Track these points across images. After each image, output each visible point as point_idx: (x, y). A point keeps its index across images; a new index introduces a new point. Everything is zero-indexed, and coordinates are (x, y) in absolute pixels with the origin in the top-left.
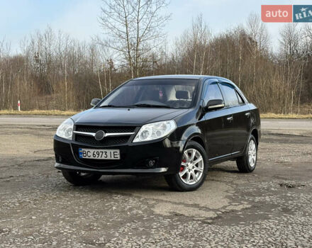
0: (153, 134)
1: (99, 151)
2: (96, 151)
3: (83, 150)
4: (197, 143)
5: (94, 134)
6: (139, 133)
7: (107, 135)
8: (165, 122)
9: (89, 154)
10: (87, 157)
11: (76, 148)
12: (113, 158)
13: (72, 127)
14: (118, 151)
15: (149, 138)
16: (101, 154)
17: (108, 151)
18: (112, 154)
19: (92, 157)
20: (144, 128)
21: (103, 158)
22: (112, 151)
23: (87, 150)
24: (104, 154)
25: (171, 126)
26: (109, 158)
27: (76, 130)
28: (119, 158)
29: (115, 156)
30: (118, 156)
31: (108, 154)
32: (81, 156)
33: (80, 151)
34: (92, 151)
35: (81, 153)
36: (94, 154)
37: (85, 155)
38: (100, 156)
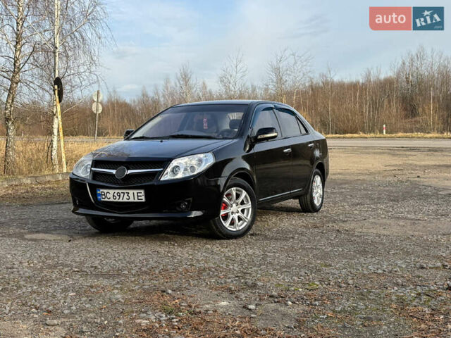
0: (186, 170)
1: (120, 191)
2: (117, 191)
3: (101, 190)
4: (243, 180)
5: (114, 172)
6: (169, 169)
7: (130, 172)
8: (202, 156)
9: (109, 196)
10: (106, 200)
11: (94, 188)
12: (136, 200)
13: (90, 163)
14: (143, 191)
15: (180, 176)
16: (122, 195)
17: (131, 192)
18: (135, 196)
19: (112, 200)
20: (174, 163)
21: (125, 200)
22: (136, 192)
23: (105, 191)
24: (126, 196)
25: (209, 161)
26: (131, 200)
27: (95, 167)
28: (144, 200)
29: (139, 198)
30: (143, 198)
31: (131, 195)
32: (99, 197)
33: (98, 192)
34: (112, 191)
35: (100, 195)
36: (114, 196)
37: (104, 197)
38: (121, 197)
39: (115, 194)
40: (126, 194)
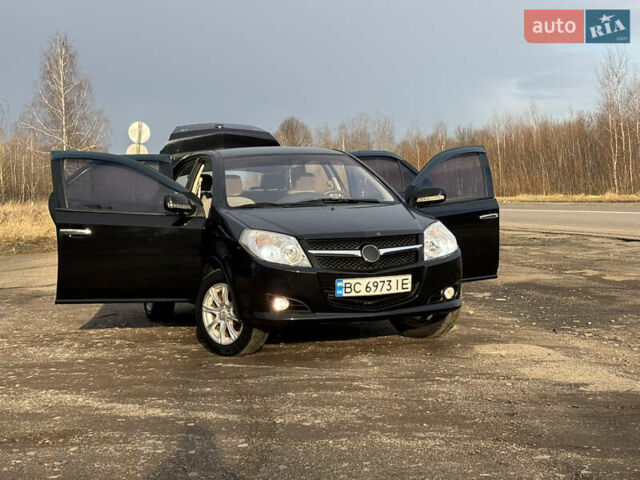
1: (378, 279)
2: (372, 280)
3: (345, 281)
5: (358, 253)
7: (382, 251)
9: (358, 288)
10: (353, 294)
12: (400, 290)
14: (409, 277)
16: (380, 285)
17: (394, 279)
18: (399, 284)
19: (364, 293)
21: (385, 292)
22: (400, 278)
23: (353, 281)
24: (386, 286)
26: (394, 291)
28: (409, 290)
29: (405, 286)
30: (409, 286)
31: (393, 284)
32: (339, 292)
33: (339, 284)
34: (364, 281)
35: (341, 288)
36: (367, 287)
37: (348, 290)
38: (379, 288)
39: (371, 285)
40: (386, 283)
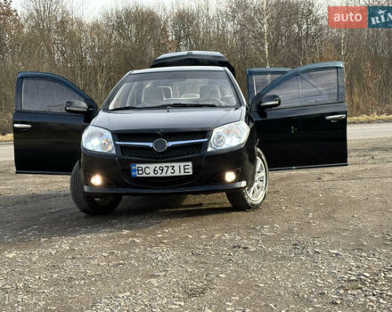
1: (163, 165)
2: (158, 165)
3: (137, 166)
5: (151, 145)
7: (170, 144)
9: (147, 171)
10: (144, 175)
12: (182, 173)
14: (190, 164)
16: (165, 169)
17: (176, 165)
18: (182, 169)
19: (152, 175)
20: (216, 132)
21: (169, 174)
22: (182, 164)
23: (144, 166)
24: (170, 170)
26: (177, 173)
28: (191, 173)
29: (186, 171)
30: (191, 171)
31: (177, 169)
32: (133, 173)
33: (133, 168)
34: (152, 166)
35: (135, 170)
36: (155, 171)
37: (140, 172)
38: (164, 172)
39: (157, 169)
40: (170, 168)
